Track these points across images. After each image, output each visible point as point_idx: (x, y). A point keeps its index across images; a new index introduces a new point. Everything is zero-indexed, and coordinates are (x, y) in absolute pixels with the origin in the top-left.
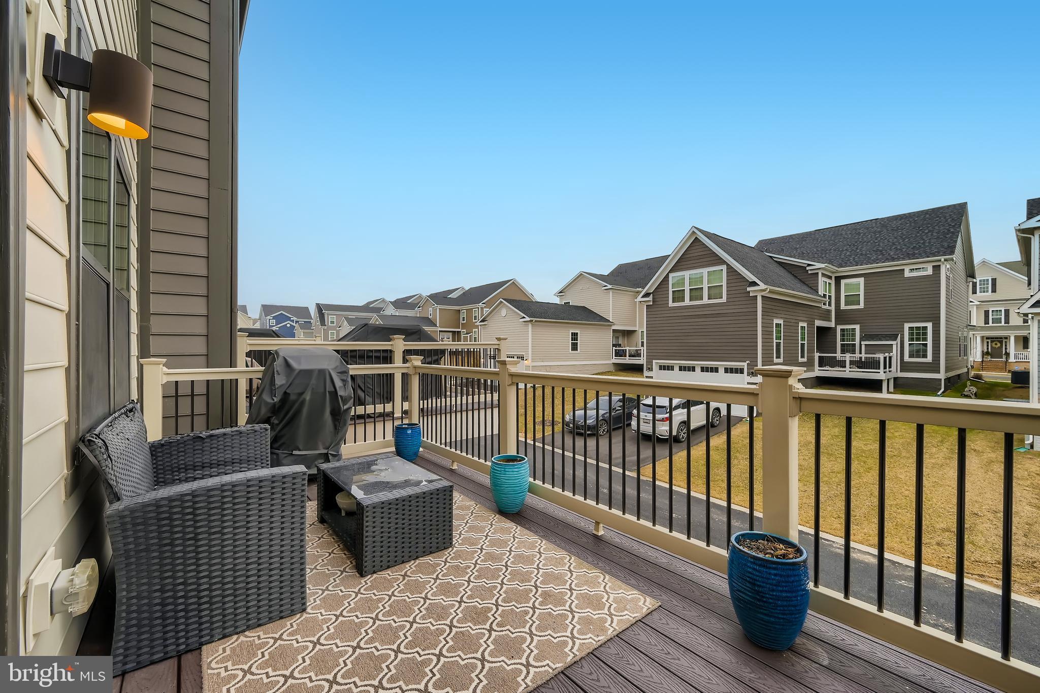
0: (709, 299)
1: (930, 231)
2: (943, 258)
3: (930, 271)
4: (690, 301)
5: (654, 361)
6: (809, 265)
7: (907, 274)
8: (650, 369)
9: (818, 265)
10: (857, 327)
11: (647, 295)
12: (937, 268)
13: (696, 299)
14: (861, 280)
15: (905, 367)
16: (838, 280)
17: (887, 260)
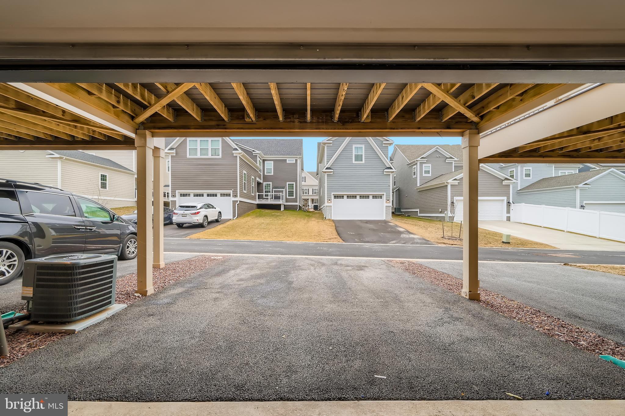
0: (212, 155)
1: (293, 147)
2: (298, 157)
3: (294, 162)
4: (200, 156)
5: (177, 191)
6: (253, 151)
7: (288, 162)
8: (174, 196)
9: (257, 152)
10: (271, 183)
11: (171, 149)
12: (296, 160)
13: (204, 155)
14: (272, 162)
15: (287, 200)
16: (264, 161)
17: (281, 155)
